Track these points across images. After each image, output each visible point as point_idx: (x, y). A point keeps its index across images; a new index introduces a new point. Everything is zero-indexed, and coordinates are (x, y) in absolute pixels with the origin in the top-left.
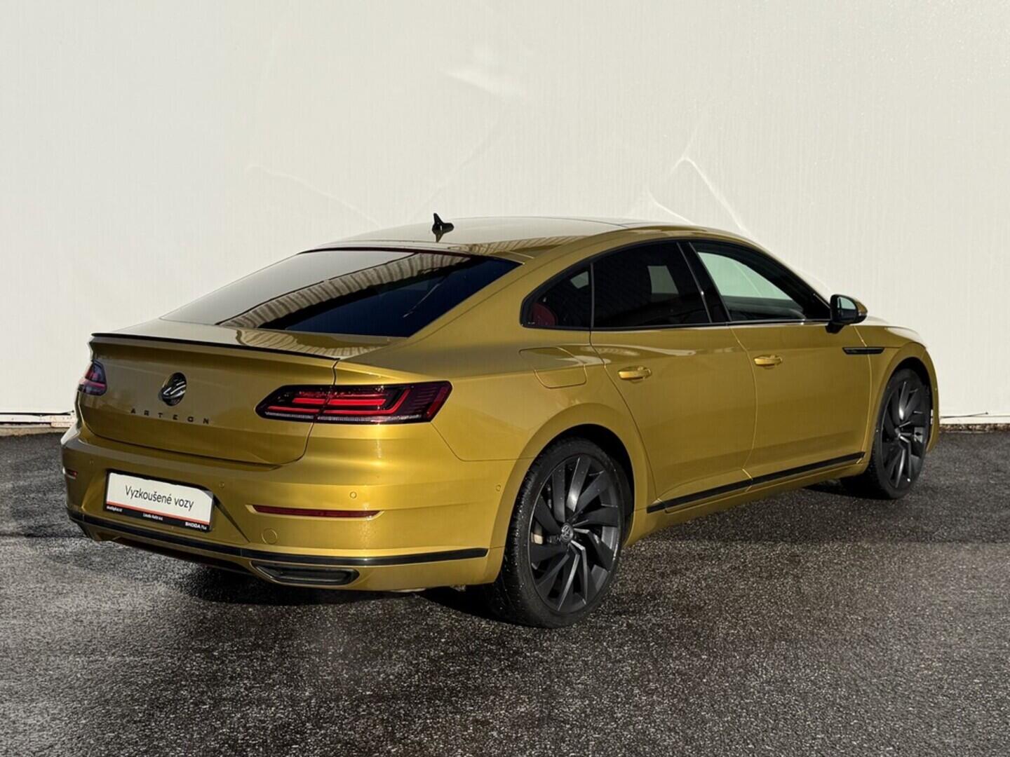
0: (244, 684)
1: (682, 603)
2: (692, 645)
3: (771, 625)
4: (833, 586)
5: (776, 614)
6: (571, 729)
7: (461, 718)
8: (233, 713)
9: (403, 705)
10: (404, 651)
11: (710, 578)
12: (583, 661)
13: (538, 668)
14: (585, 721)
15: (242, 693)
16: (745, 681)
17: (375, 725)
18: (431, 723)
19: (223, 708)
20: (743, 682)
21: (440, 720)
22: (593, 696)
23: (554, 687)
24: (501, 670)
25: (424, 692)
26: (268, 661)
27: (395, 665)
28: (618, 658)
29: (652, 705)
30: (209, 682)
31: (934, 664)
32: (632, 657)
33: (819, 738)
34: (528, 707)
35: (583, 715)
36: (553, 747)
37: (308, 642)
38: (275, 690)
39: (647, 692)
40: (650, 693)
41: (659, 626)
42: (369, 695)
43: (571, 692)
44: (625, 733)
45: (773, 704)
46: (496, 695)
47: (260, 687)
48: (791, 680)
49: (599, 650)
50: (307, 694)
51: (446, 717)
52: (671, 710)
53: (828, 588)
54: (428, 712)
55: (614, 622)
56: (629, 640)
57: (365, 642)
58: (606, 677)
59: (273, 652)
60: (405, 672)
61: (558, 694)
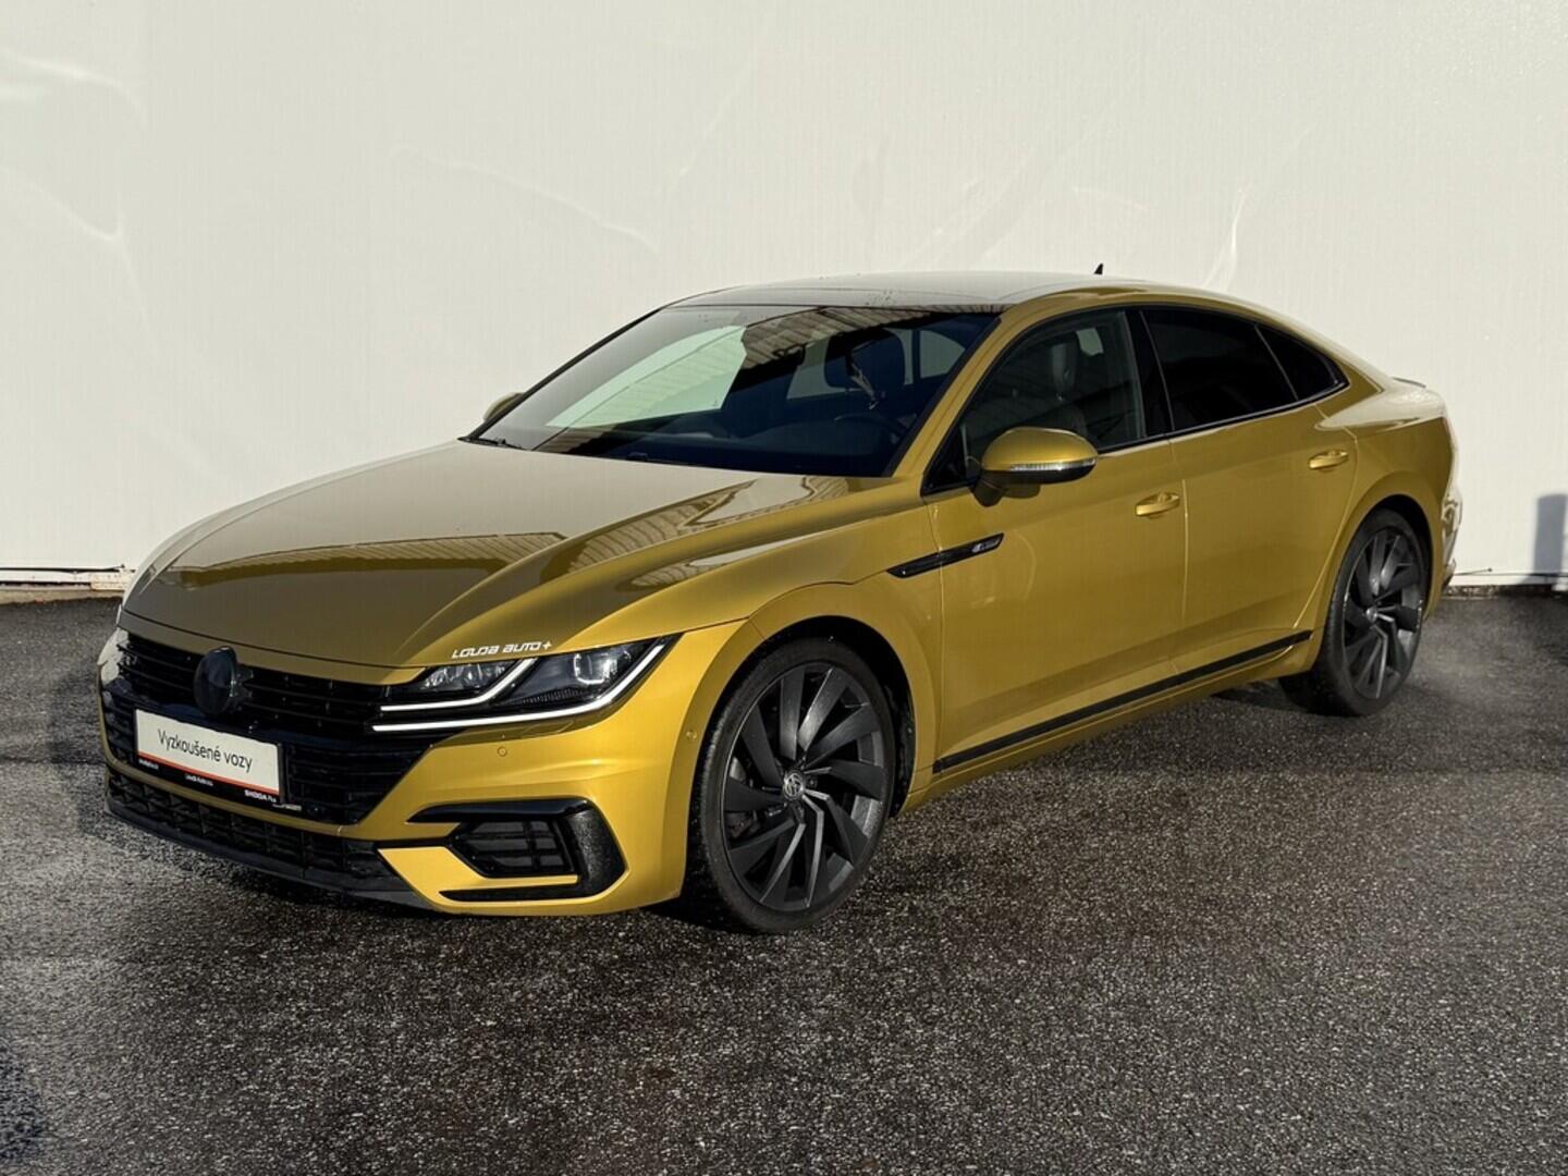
0: (298, 1008)
1: (999, 873)
2: (1005, 942)
3: (1132, 907)
4: (1234, 843)
5: (1141, 889)
6: (797, 1084)
7: (628, 1065)
8: (270, 1057)
9: (541, 1043)
10: (559, 953)
11: (1047, 830)
12: (833, 969)
13: (761, 981)
14: (822, 1070)
15: (291, 1023)
16: (1080, 1002)
17: (490, 1078)
18: (579, 1074)
19: (257, 1049)
20: (1076, 1003)
21: (595, 1070)
22: (840, 1028)
23: (781, 1012)
24: (704, 984)
25: (578, 1022)
26: (343, 970)
27: (540, 975)
28: (888, 963)
29: (930, 1042)
30: (243, 1005)
31: (1377, 973)
32: (910, 961)
33: (1186, 1100)
34: (736, 1046)
35: (820, 1060)
36: (765, 1116)
37: (411, 937)
38: (344, 1019)
39: (925, 1021)
40: (929, 1023)
41: (959, 909)
42: (491, 1026)
43: (807, 1021)
44: (882, 1091)
45: (1120, 1041)
46: (689, 1025)
47: (322, 1013)
48: (1152, 1000)
49: (860, 951)
50: (394, 1024)
51: (604, 1063)
52: (958, 1052)
53: (1225, 847)
54: (578, 1056)
55: (891, 905)
56: (909, 934)
57: (499, 938)
58: (866, 996)
59: (354, 953)
60: (553, 989)
61: (786, 1024)
